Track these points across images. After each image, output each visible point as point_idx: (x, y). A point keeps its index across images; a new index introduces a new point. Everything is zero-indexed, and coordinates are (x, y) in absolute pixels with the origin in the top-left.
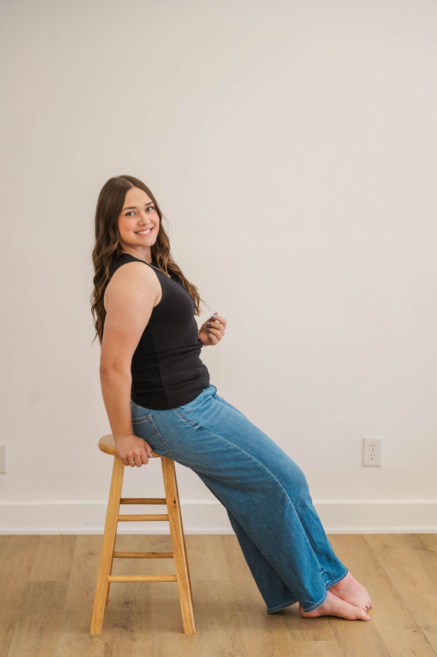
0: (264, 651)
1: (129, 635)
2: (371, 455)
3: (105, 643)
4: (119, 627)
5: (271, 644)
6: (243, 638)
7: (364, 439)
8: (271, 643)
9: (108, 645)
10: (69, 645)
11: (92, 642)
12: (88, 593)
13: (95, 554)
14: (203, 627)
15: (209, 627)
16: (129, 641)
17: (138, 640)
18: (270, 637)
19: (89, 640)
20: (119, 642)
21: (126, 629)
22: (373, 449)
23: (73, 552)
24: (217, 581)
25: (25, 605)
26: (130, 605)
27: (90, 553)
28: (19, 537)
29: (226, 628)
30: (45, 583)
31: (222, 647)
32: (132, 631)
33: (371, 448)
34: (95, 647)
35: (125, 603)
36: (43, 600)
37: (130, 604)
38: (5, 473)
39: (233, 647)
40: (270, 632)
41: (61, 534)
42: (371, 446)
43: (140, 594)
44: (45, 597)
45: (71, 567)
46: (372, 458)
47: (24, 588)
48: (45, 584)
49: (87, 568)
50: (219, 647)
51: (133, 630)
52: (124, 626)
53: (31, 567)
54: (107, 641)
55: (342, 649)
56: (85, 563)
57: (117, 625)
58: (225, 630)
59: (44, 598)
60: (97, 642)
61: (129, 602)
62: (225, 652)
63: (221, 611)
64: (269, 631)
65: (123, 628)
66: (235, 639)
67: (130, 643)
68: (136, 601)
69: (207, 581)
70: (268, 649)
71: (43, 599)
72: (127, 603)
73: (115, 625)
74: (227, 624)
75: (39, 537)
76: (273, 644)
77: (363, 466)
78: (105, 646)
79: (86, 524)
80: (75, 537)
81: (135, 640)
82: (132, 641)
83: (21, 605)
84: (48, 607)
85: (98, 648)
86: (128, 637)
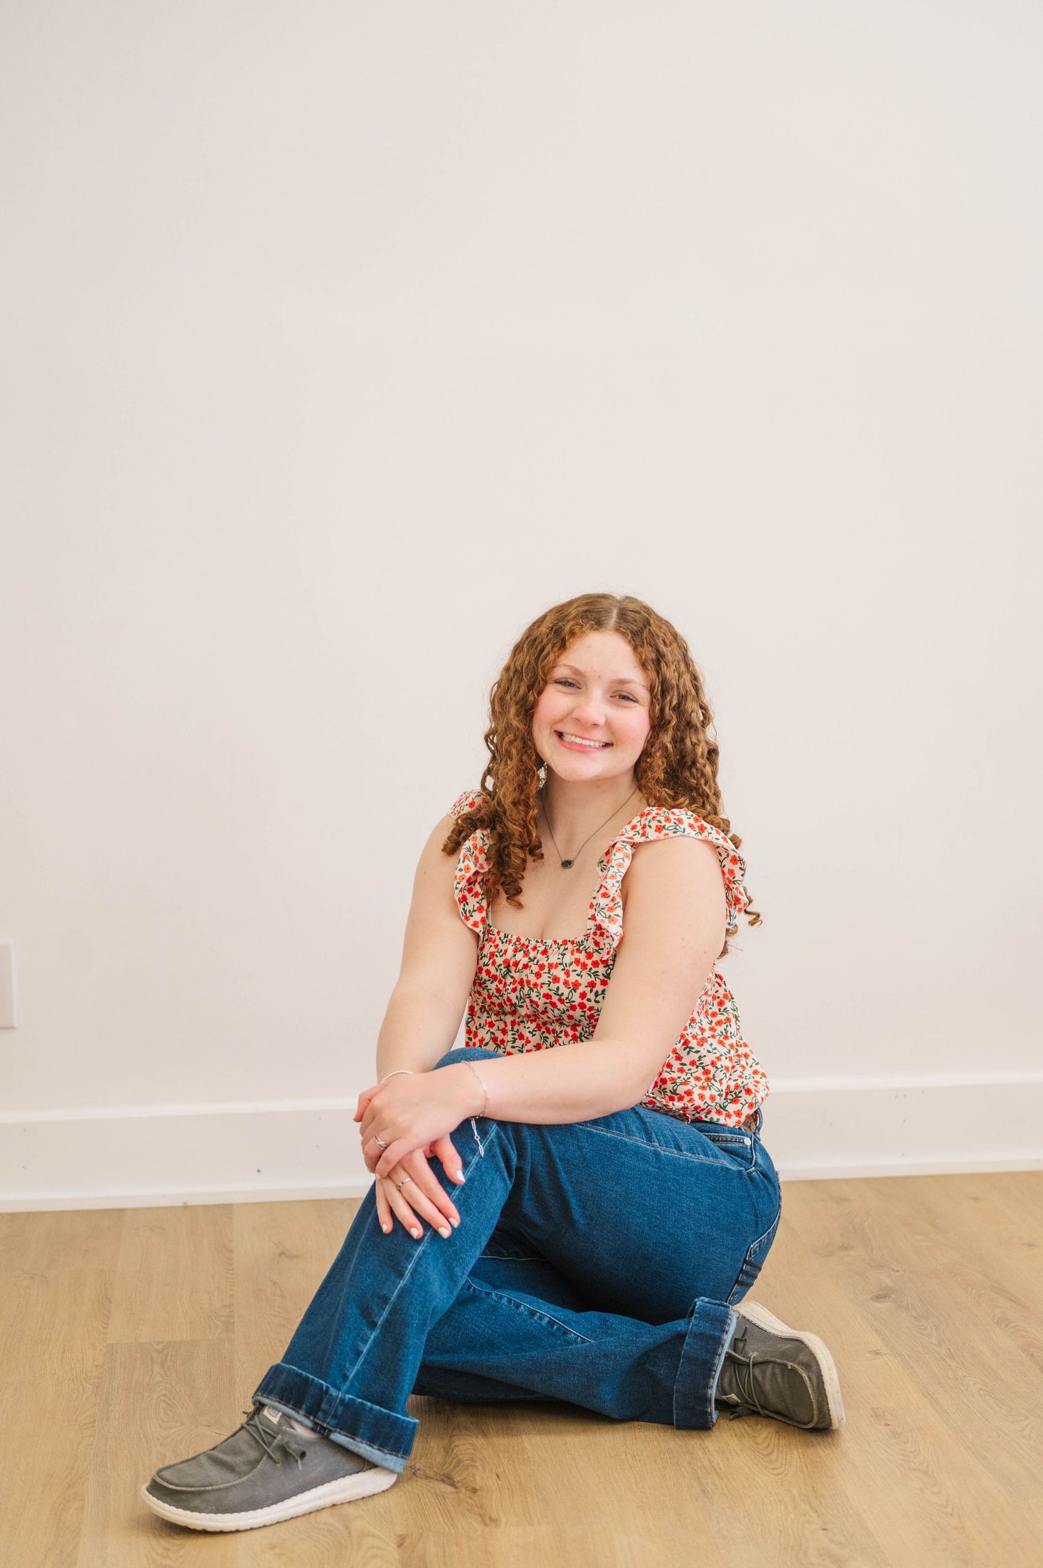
0: (935, 1539)
1: (467, 1503)
3: (395, 1535)
4: (427, 1477)
5: (945, 1513)
6: (847, 1497)
9: (407, 1542)
10: (277, 1550)
11: (349, 1533)
13: (298, 1257)
15: (722, 1466)
16: (475, 1525)
17: (504, 1520)
19: (341, 1528)
20: (442, 1531)
21: (453, 1485)
23: (231, 1252)
25: (108, 1419)
27: (282, 1254)
28: (58, 1216)
29: (774, 1466)
30: (160, 1347)
31: (791, 1532)
32: (474, 1490)
34: (366, 1552)
36: (164, 1401)
38: (11, 1028)
39: (825, 1529)
40: (925, 1473)
41: (185, 1203)
44: (168, 1393)
45: (232, 1296)
47: (97, 1366)
48: (157, 1351)
49: (282, 1296)
50: (780, 1531)
51: (478, 1487)
52: (444, 1475)
53: (111, 1302)
54: (400, 1530)
56: (274, 1283)
57: (421, 1472)
58: (776, 1472)
59: (164, 1395)
60: (369, 1535)
62: (808, 1548)
64: (920, 1470)
65: (442, 1481)
66: (821, 1503)
67: (480, 1532)
71: (163, 1398)
73: (414, 1474)
74: (775, 1453)
75: (120, 1212)
78: (399, 1547)
79: (259, 1171)
80: (227, 1208)
81: (494, 1521)
82: (486, 1524)
83: (94, 1421)
84: (183, 1424)
85: (376, 1556)
86: (468, 1510)
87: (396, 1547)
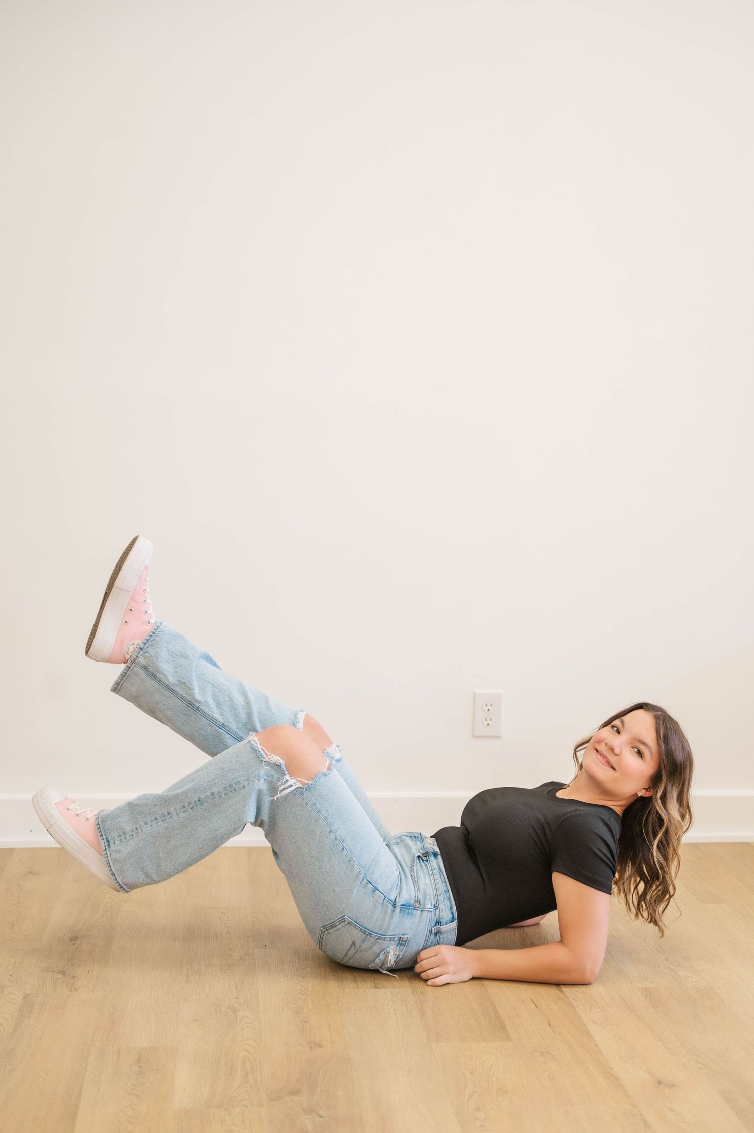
0: (288, 1004)
1: (67, 982)
2: (486, 719)
3: (24, 994)
4: (54, 971)
6: (257, 985)
7: (474, 693)
8: (301, 992)
9: (29, 997)
11: (2, 992)
12: (13, 925)
13: (36, 874)
14: (193, 970)
15: (203, 971)
16: (66, 991)
17: (81, 989)
18: (303, 984)
20: (49, 993)
21: (64, 975)
22: (488, 710)
24: (228, 908)
26: (78, 942)
27: (30, 872)
29: (230, 972)
31: (219, 999)
32: (74, 977)
33: (487, 708)
34: (6, 1000)
35: (72, 939)
37: (78, 940)
39: (237, 998)
42: (486, 706)
43: (99, 926)
46: (488, 725)
49: (20, 891)
50: (215, 998)
51: (76, 976)
52: (62, 971)
54: (28, 992)
55: (417, 1001)
56: (19, 885)
57: (51, 969)
58: (228, 974)
60: (11, 994)
61: (77, 938)
62: (223, 1005)
63: (227, 948)
65: (60, 973)
66: (242, 987)
67: (66, 994)
68: (89, 936)
69: (212, 907)
70: (295, 1000)
72: (73, 939)
73: (48, 969)
74: (234, 967)
76: (303, 994)
77: (475, 737)
78: (23, 998)
79: (31, 831)
80: (11, 851)
81: (76, 990)
82: (71, 991)
85: (10, 1002)
86: (66, 985)
87: (21, 999)
